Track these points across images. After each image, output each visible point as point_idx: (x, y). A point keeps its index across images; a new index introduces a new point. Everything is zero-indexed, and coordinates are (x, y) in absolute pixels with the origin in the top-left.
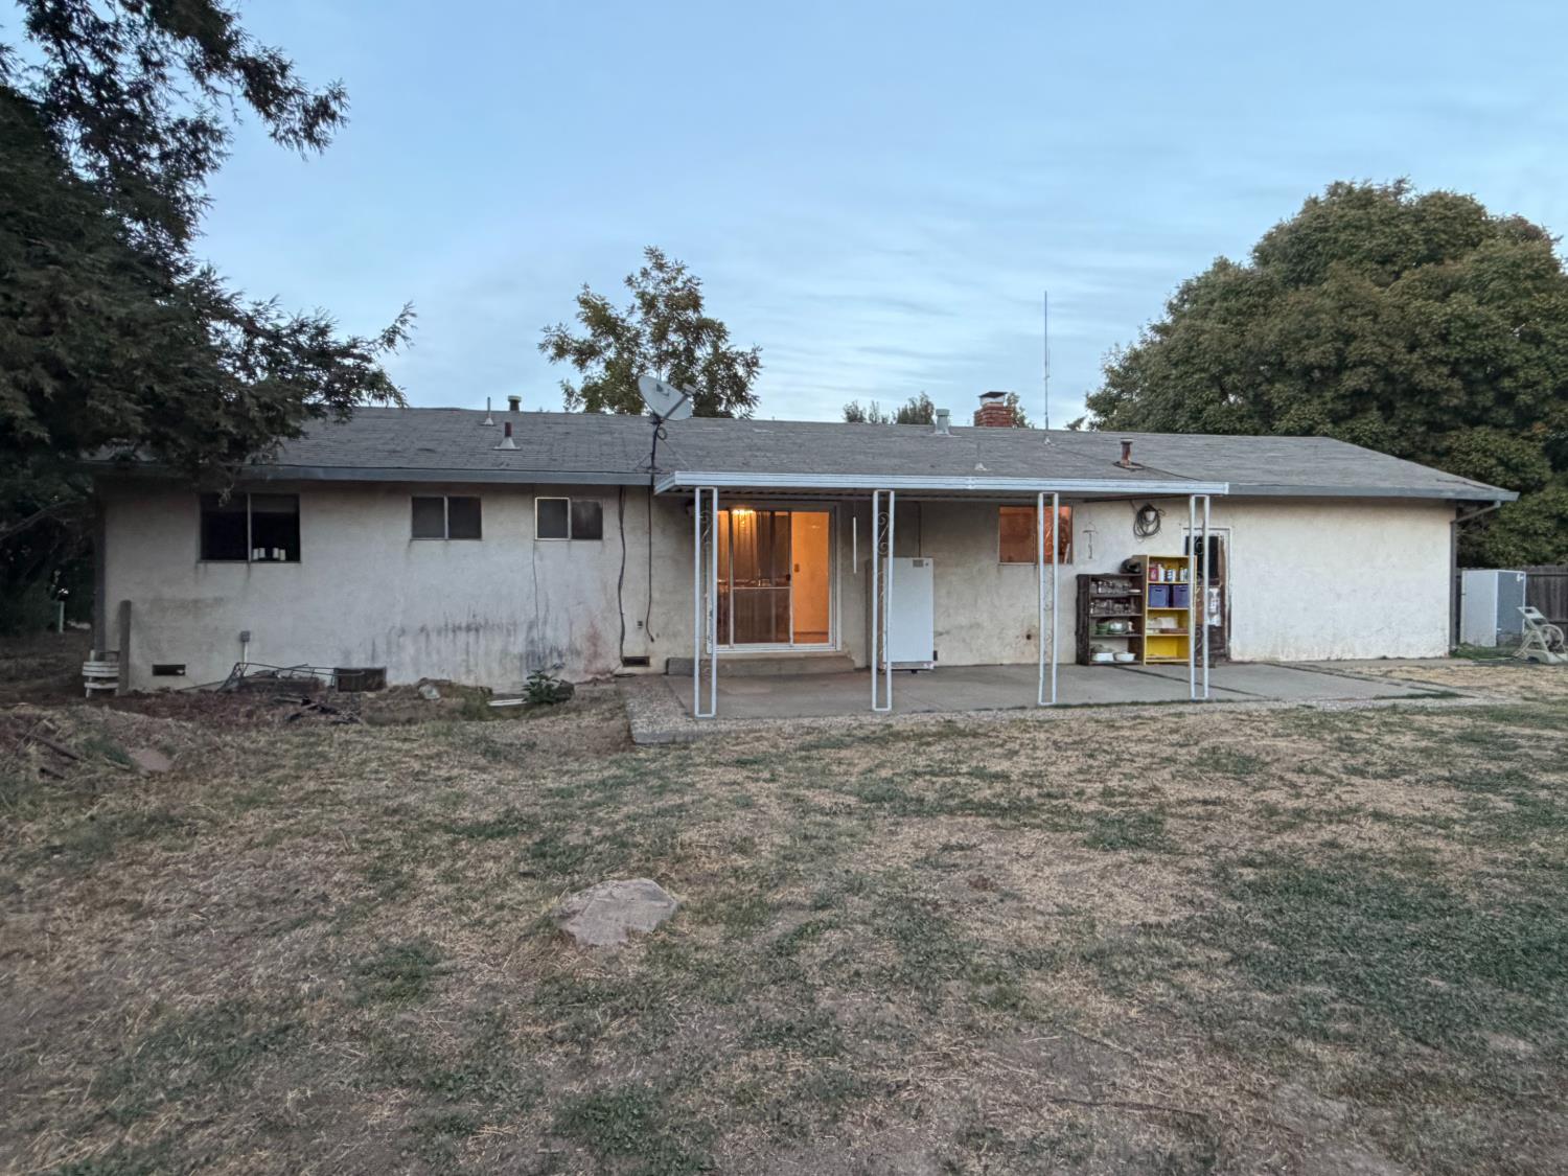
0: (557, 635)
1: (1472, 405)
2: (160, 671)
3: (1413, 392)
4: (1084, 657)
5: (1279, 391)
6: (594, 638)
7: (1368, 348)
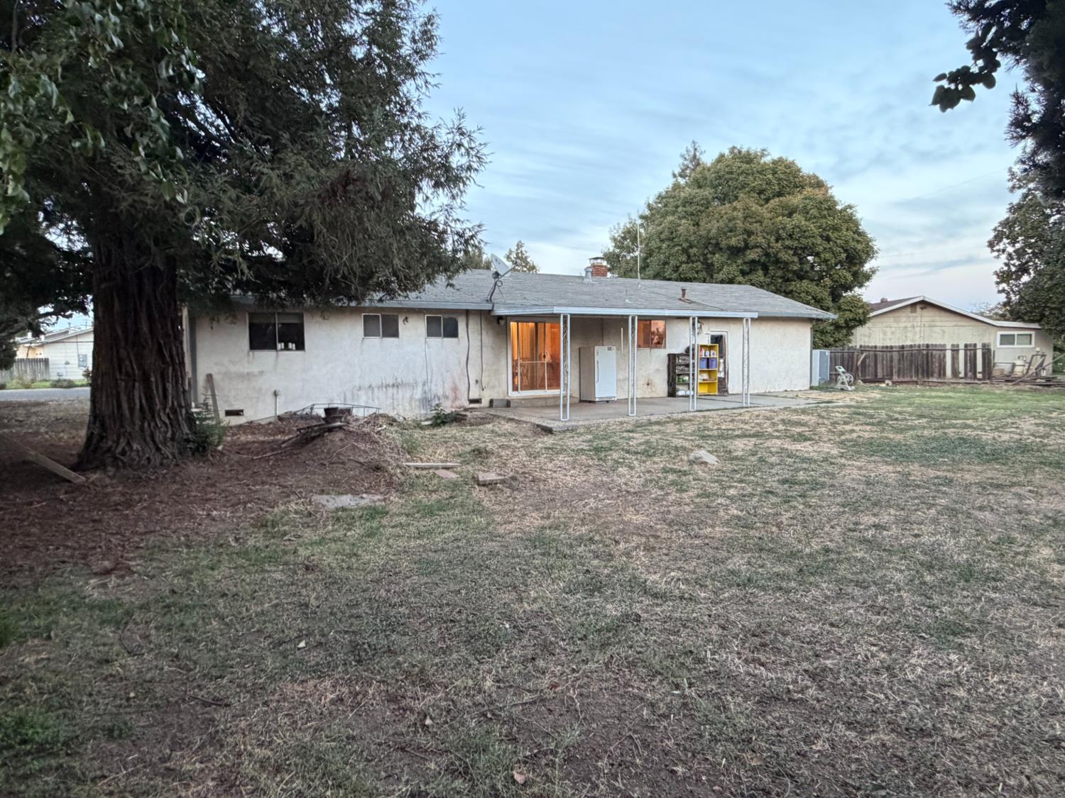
0: (437, 389)
1: (801, 270)
2: (229, 413)
3: (777, 261)
4: (672, 393)
5: (717, 258)
6: (455, 389)
7: (760, 239)
